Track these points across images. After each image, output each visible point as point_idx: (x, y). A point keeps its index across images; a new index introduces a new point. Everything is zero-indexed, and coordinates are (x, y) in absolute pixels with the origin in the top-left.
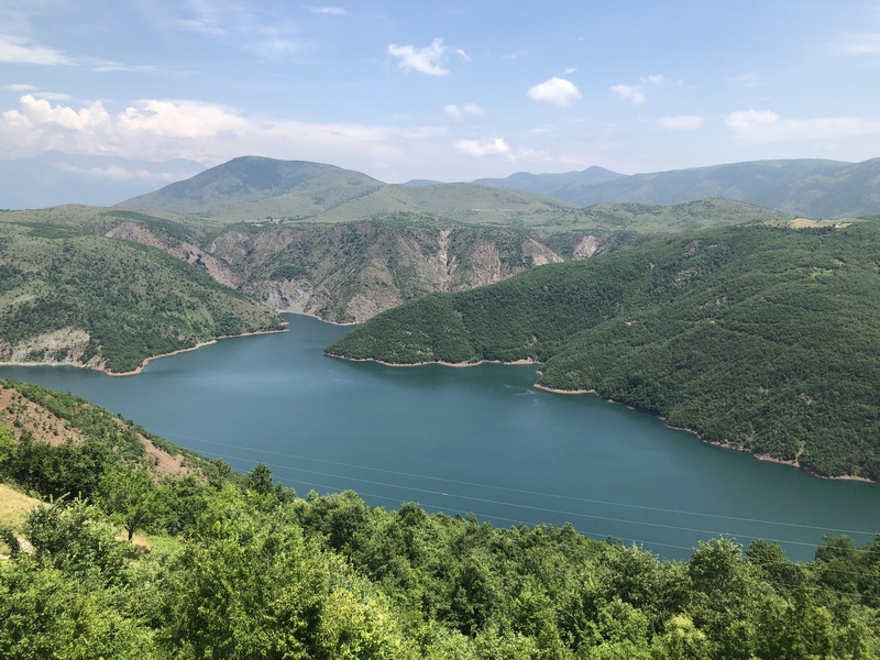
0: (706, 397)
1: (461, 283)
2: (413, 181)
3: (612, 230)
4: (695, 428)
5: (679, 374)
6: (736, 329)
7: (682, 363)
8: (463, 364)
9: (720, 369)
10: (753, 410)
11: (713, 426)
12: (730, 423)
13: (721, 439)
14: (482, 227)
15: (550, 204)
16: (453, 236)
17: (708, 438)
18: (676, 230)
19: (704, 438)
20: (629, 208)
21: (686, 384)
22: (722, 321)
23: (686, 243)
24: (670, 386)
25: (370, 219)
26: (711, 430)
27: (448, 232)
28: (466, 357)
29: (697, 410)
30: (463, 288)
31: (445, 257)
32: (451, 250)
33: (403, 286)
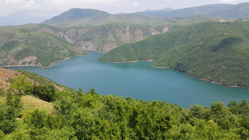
0: (198, 67)
1: (133, 40)
2: (119, 13)
3: (172, 24)
4: (195, 75)
5: (191, 62)
6: (205, 49)
7: (191, 59)
8: (134, 62)
9: (201, 60)
10: (210, 70)
11: (200, 75)
12: (204, 74)
13: (201, 78)
14: (138, 25)
15: (156, 18)
16: (130, 28)
17: (198, 78)
18: (189, 24)
19: (197, 78)
20: (177, 18)
21: (192, 64)
22: (202, 47)
23: (192, 27)
24: (188, 65)
25: (108, 24)
26: (199, 76)
27: (129, 27)
28: (135, 60)
29: (195, 71)
30: (133, 42)
31: (128, 33)
32: (130, 32)
33: (118, 42)
